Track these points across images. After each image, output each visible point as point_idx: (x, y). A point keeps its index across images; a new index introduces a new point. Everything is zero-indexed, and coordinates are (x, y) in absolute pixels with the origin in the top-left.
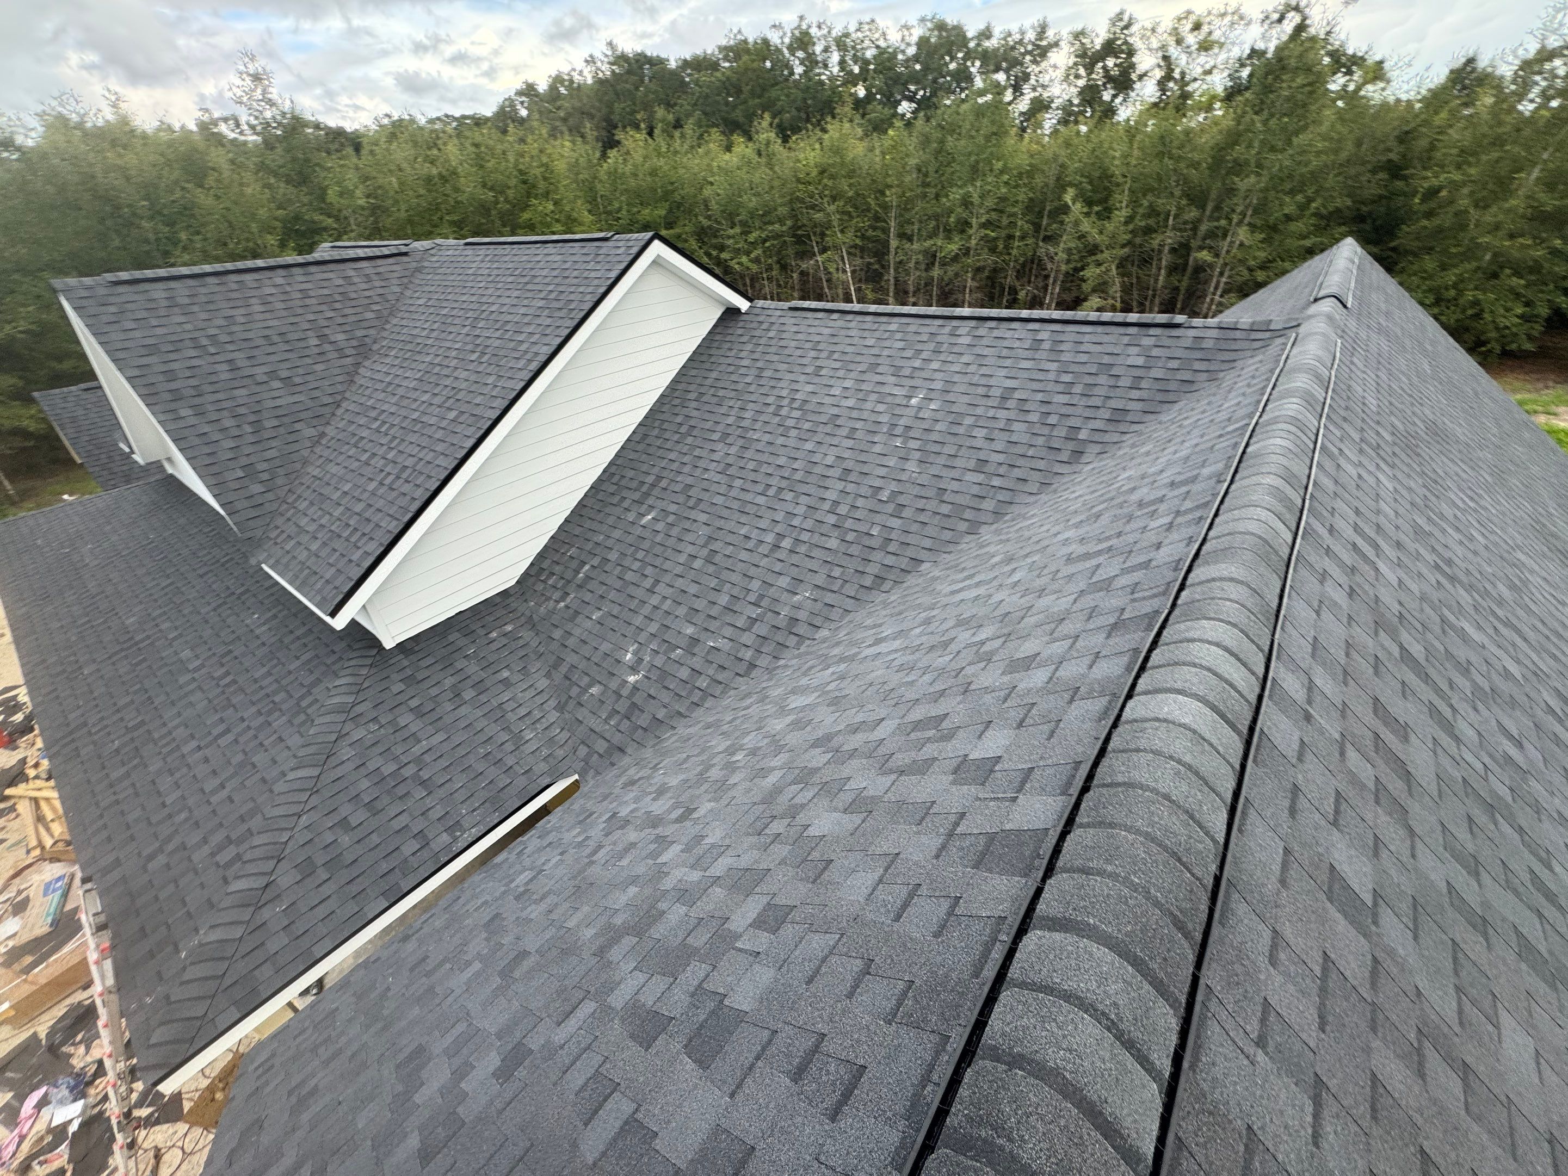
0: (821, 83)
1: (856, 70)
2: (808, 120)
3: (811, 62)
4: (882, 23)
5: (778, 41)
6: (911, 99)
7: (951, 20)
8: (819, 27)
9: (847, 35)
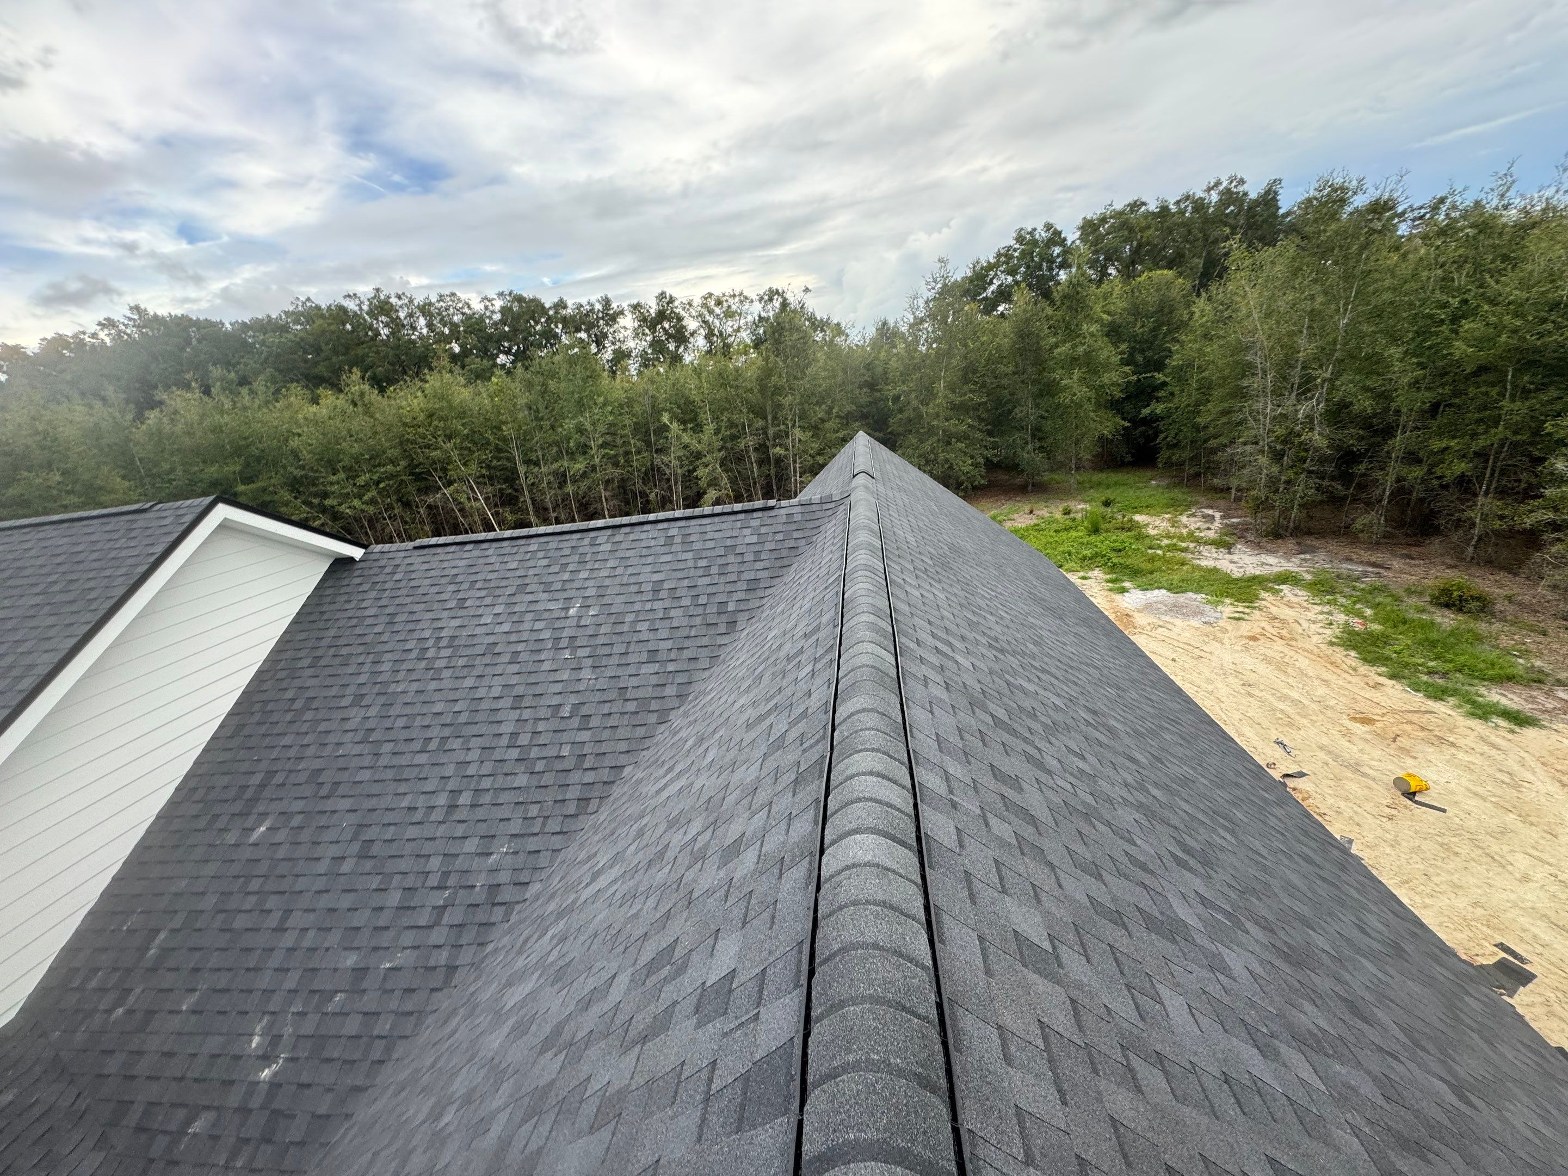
0: (414, 342)
1: (447, 331)
2: (405, 372)
3: (396, 325)
4: (463, 296)
5: (356, 309)
6: (508, 353)
7: (528, 294)
8: (399, 297)
9: (430, 304)
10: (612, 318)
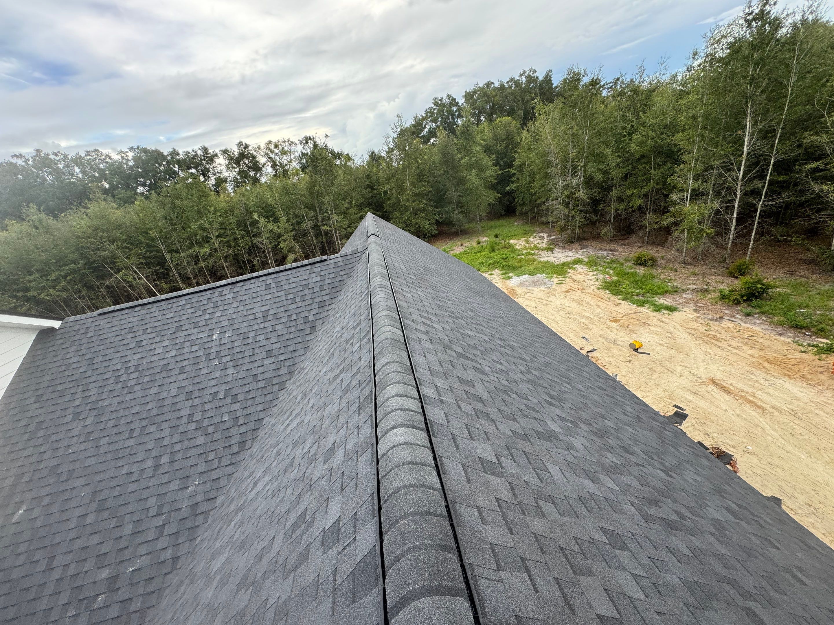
0: (73, 184)
1: (97, 175)
2: (71, 204)
3: (58, 173)
4: (105, 151)
5: (24, 164)
6: (144, 185)
7: (151, 147)
8: (56, 155)
9: (81, 158)
10: (211, 159)
